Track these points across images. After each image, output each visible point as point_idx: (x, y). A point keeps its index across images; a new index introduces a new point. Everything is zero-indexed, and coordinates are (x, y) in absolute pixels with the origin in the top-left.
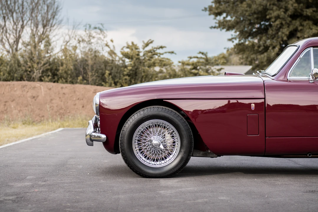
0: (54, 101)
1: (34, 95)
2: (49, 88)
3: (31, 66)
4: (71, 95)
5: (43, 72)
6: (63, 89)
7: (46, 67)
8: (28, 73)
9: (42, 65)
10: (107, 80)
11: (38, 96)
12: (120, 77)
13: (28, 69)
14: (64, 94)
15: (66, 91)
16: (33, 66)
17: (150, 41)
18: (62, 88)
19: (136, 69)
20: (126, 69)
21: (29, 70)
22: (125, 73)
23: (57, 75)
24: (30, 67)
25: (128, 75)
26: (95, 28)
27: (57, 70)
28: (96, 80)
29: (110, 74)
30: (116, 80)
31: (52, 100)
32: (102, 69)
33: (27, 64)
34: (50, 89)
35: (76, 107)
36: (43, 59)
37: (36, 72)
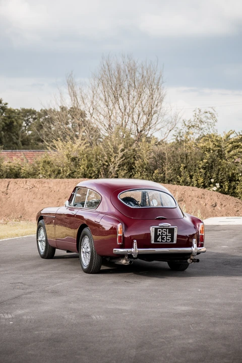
3: (108, 160)
5: (120, 166)
7: (123, 160)
8: (105, 167)
9: (119, 158)
10: (182, 174)
12: (195, 170)
13: (105, 163)
17: (231, 132)
19: (212, 162)
20: (201, 162)
21: (107, 163)
22: (201, 166)
23: (134, 168)
25: (204, 168)
26: (207, 112)
27: (134, 163)
28: (172, 173)
29: (185, 168)
30: (191, 174)
32: (178, 162)
33: (104, 159)
36: (119, 153)
37: (111, 166)
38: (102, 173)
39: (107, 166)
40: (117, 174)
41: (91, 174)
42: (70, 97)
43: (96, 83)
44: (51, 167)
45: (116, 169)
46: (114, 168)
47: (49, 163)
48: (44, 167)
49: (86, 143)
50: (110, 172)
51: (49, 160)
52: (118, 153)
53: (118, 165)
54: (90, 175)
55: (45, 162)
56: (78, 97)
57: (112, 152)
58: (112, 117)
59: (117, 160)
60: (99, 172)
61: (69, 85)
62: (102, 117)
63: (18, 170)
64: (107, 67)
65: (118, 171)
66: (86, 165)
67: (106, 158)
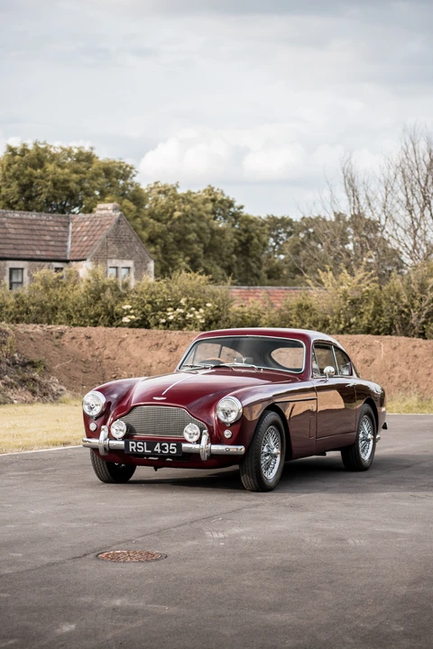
0: (397, 368)
1: (367, 358)
2: (394, 346)
3: (409, 304)
4: (425, 359)
5: (428, 315)
6: (416, 349)
8: (403, 315)
9: (427, 302)
11: (373, 360)
13: (403, 309)
14: (416, 356)
15: (419, 351)
16: (413, 304)
18: (414, 347)
21: (406, 310)
24: (406, 306)
31: (394, 366)
33: (401, 302)
34: (395, 348)
35: (430, 379)
36: (429, 293)
37: (414, 314)
38: (397, 326)
39: (408, 315)
40: (424, 329)
41: (379, 327)
42: (346, 197)
43: (392, 173)
44: (311, 315)
45: (423, 320)
46: (419, 318)
47: (307, 308)
48: (298, 315)
49: (372, 276)
50: (412, 325)
51: (308, 302)
52: (426, 294)
53: (426, 314)
54: (376, 330)
55: (300, 306)
56: (360, 198)
57: (416, 291)
58: (419, 233)
59: (423, 305)
60: (392, 324)
61: (345, 177)
62: (401, 232)
63: (256, 319)
64: (411, 146)
65: (425, 323)
66: (371, 312)
67: (405, 301)
